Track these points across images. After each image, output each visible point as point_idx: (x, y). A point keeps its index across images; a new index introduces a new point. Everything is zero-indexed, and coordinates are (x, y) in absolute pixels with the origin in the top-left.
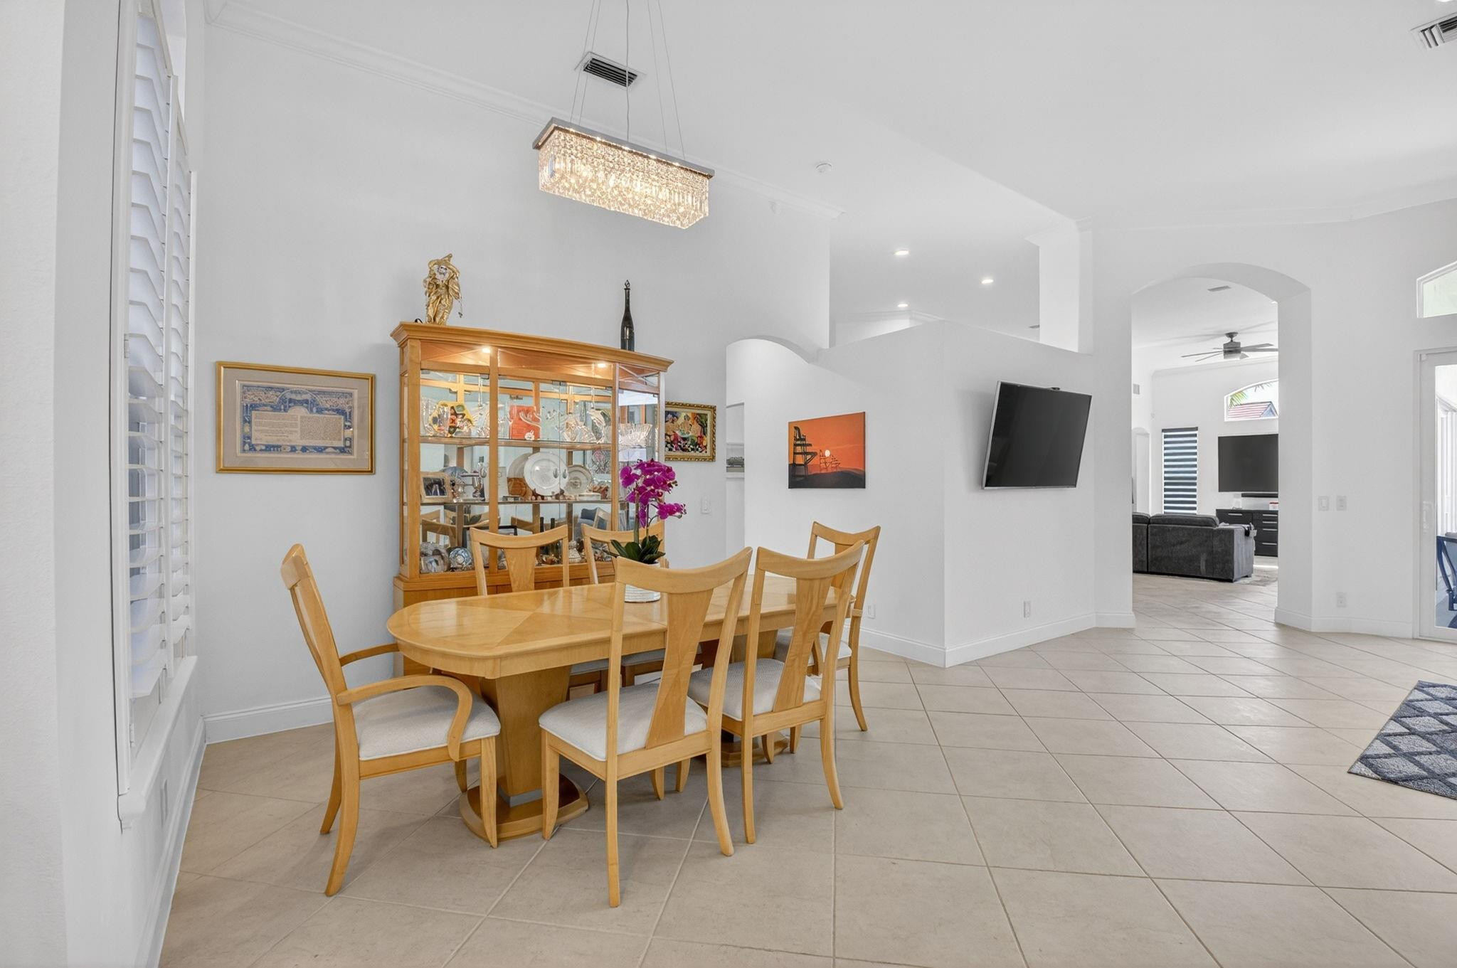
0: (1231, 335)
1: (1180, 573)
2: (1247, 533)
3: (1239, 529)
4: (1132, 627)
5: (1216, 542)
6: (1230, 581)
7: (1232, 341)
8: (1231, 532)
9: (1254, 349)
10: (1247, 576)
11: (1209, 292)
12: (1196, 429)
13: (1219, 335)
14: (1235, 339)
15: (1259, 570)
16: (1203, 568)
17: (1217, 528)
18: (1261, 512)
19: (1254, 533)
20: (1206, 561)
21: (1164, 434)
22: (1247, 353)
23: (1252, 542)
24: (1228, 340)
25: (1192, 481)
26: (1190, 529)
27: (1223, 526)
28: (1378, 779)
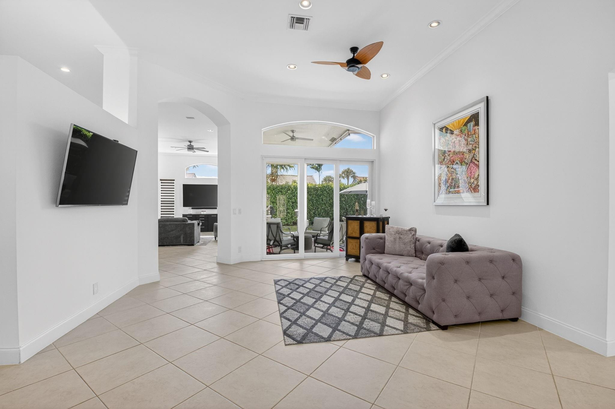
0: (190, 142)
1: (172, 244)
2: (199, 224)
3: (196, 222)
4: (158, 281)
5: (187, 229)
6: (193, 245)
7: (190, 144)
8: (193, 224)
9: (198, 149)
10: (198, 242)
11: (186, 118)
12: (174, 180)
13: (186, 141)
14: (192, 144)
15: (202, 239)
16: (182, 241)
17: (187, 223)
18: (199, 215)
19: (201, 224)
20: (183, 238)
21: (161, 181)
22: (196, 150)
23: (200, 227)
24: (189, 144)
25: (172, 203)
26: (176, 224)
27: (189, 222)
28: (296, 344)
